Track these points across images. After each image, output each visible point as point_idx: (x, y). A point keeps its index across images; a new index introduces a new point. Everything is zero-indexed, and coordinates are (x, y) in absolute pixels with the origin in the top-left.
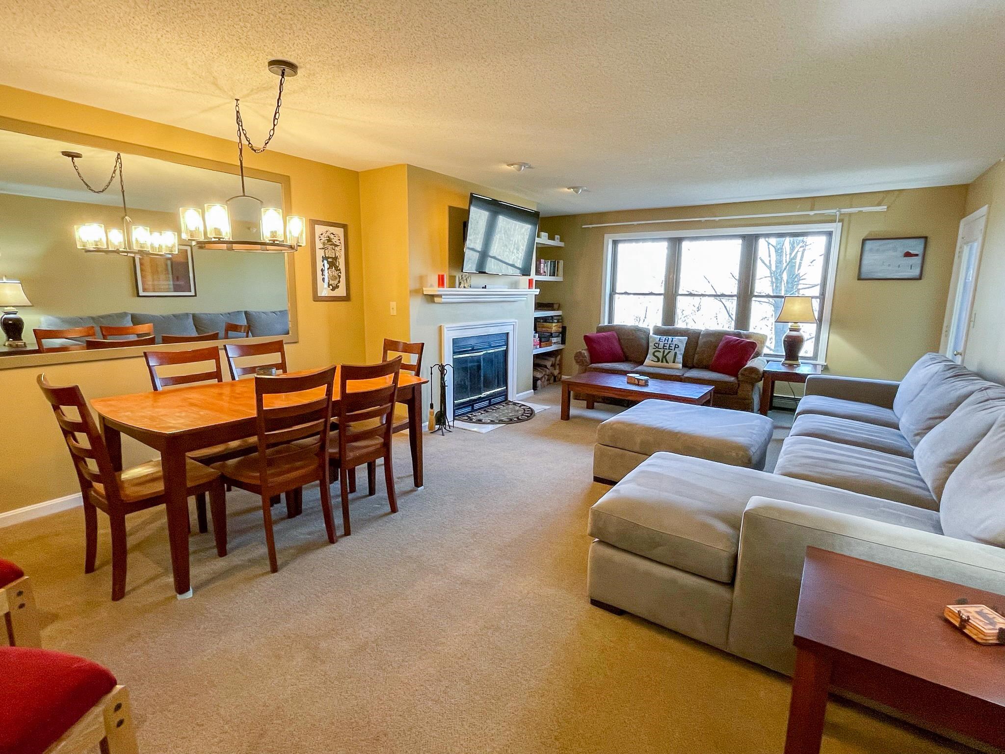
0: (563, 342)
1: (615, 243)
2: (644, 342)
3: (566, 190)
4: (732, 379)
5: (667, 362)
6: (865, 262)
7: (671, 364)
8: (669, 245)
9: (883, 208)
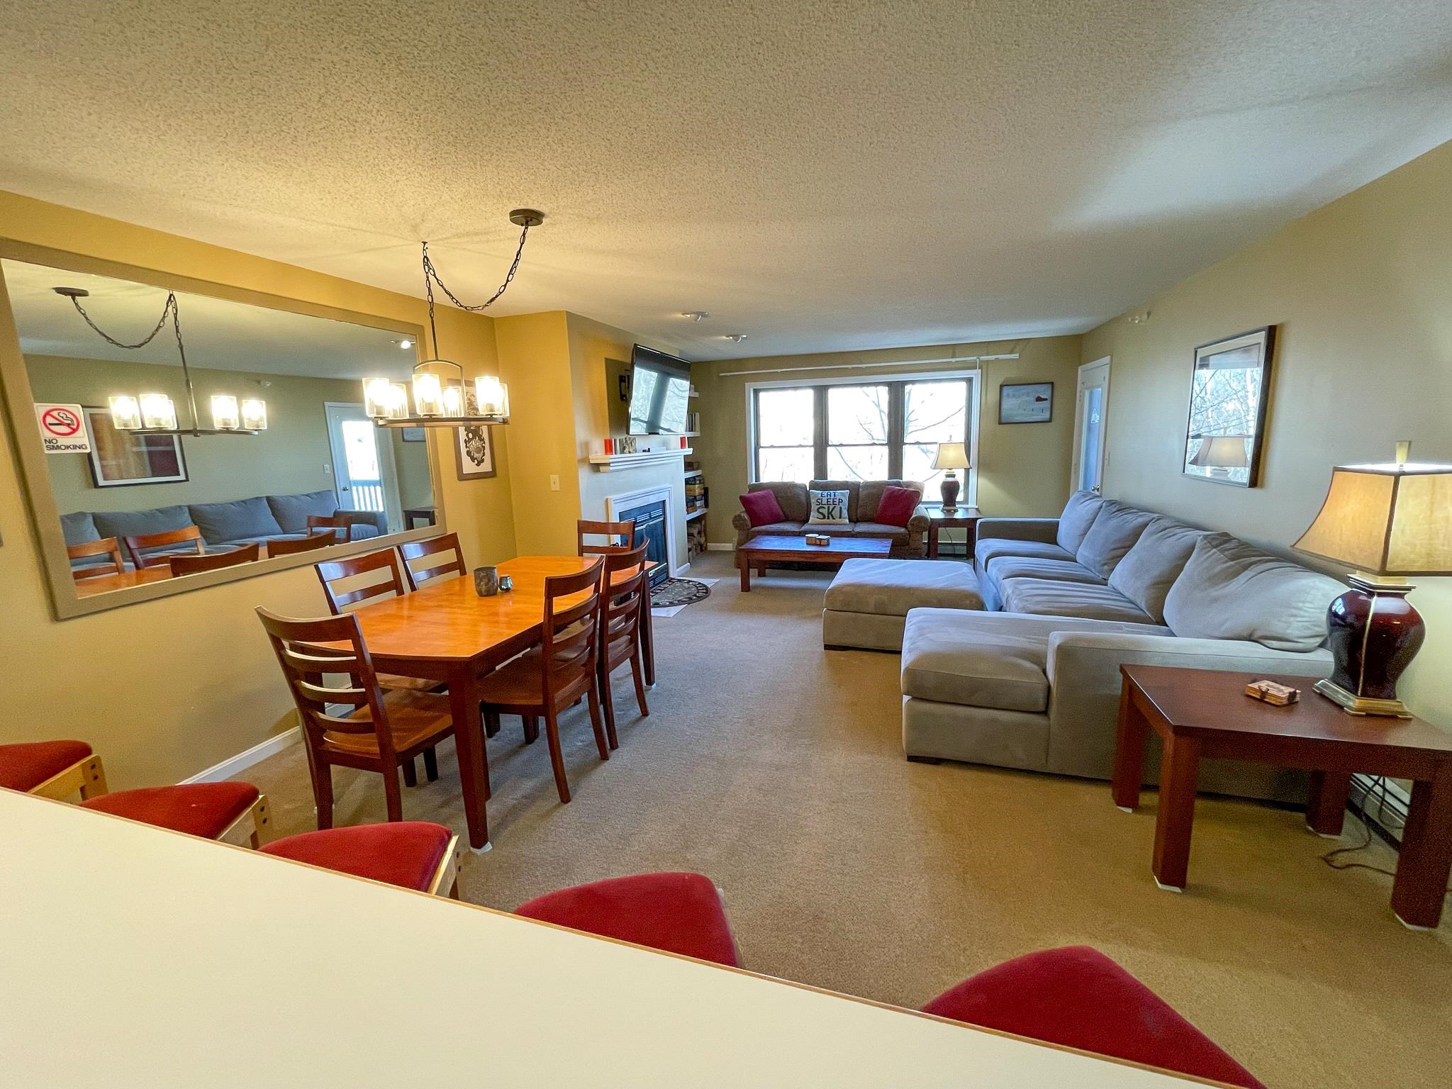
0: (706, 505)
1: (756, 392)
2: (803, 498)
3: (724, 338)
4: (903, 530)
5: (834, 519)
6: (1005, 406)
7: (838, 520)
8: (815, 392)
9: (1016, 356)
